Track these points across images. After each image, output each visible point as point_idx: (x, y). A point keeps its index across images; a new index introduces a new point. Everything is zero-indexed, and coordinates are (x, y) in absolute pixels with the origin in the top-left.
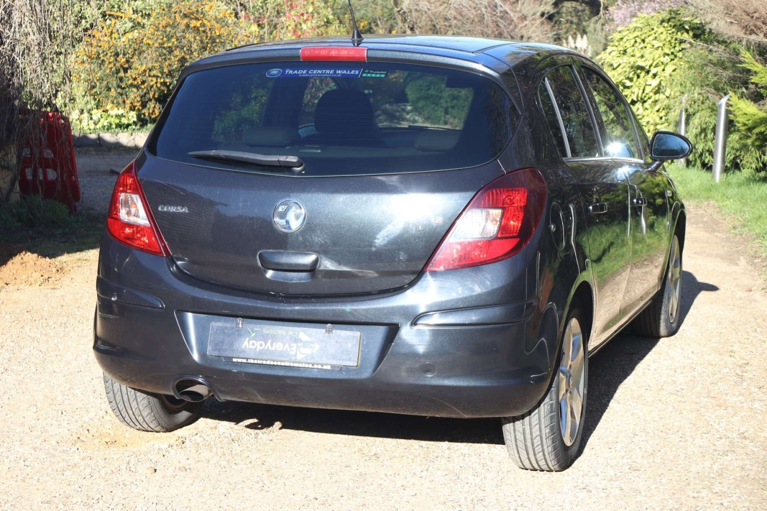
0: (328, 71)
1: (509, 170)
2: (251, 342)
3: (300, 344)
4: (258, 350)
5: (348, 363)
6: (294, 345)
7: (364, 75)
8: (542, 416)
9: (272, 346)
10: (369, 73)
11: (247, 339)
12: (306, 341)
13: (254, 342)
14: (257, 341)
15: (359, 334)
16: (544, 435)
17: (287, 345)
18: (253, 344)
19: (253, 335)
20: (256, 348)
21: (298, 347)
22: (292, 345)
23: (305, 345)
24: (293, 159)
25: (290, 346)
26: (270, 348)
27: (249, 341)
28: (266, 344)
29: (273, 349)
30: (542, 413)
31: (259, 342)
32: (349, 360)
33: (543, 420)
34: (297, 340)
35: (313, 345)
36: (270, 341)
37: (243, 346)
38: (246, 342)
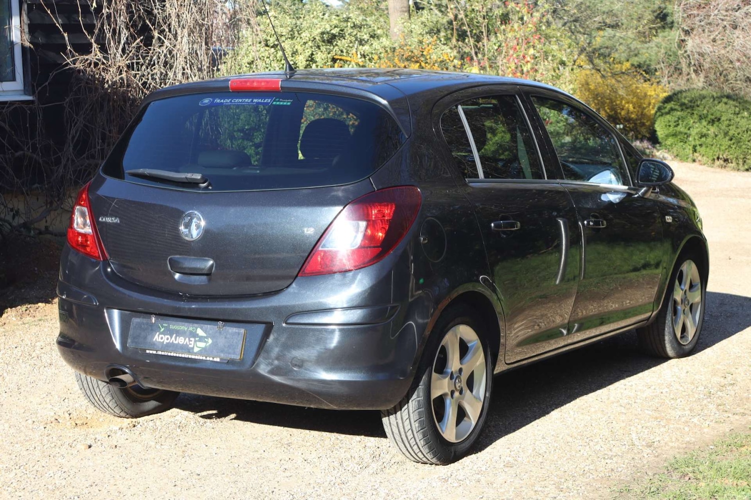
0: (247, 100)
1: (381, 187)
2: (161, 336)
3: (197, 339)
4: (165, 343)
5: (233, 357)
6: (192, 339)
7: (274, 103)
8: (411, 411)
9: (176, 340)
10: (279, 101)
11: (158, 333)
12: (202, 337)
13: (162, 336)
14: (165, 335)
15: (242, 331)
16: (414, 429)
17: (187, 339)
18: (162, 338)
19: (162, 330)
20: (163, 342)
21: (195, 341)
22: (191, 339)
23: (201, 339)
24: (198, 176)
25: (190, 341)
26: (174, 342)
27: (158, 336)
28: (171, 338)
29: (176, 342)
30: (411, 408)
31: (166, 336)
32: (234, 353)
33: (411, 415)
34: (194, 335)
35: (207, 340)
36: (175, 335)
37: (154, 340)
38: (156, 336)
